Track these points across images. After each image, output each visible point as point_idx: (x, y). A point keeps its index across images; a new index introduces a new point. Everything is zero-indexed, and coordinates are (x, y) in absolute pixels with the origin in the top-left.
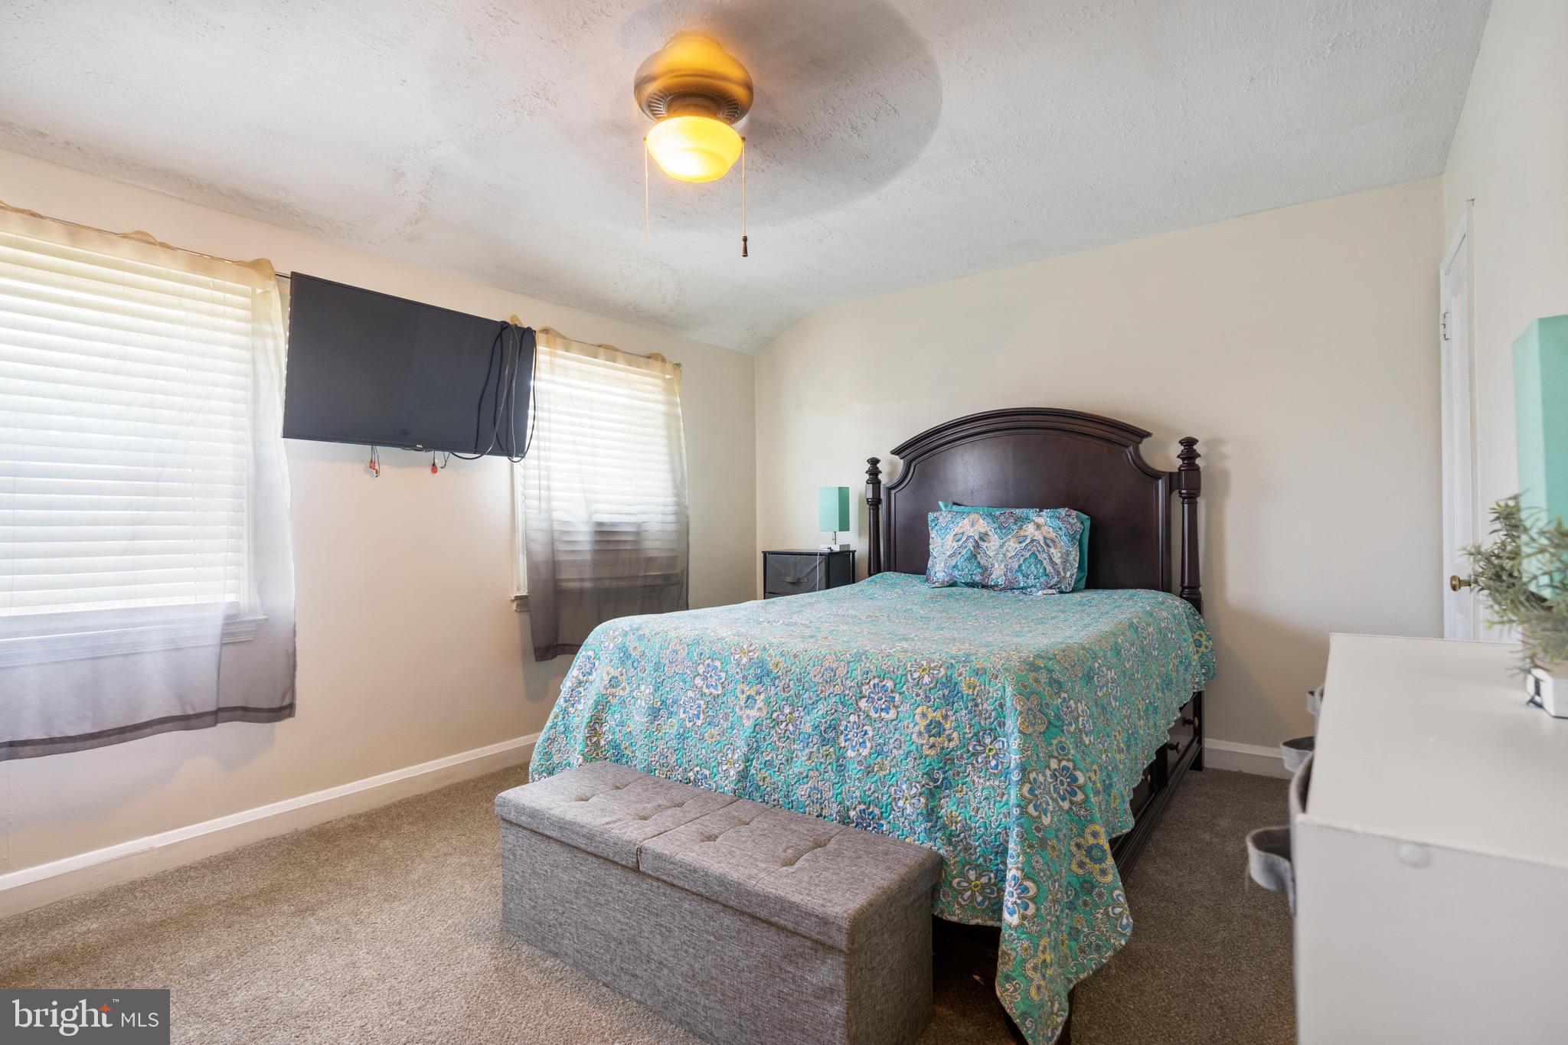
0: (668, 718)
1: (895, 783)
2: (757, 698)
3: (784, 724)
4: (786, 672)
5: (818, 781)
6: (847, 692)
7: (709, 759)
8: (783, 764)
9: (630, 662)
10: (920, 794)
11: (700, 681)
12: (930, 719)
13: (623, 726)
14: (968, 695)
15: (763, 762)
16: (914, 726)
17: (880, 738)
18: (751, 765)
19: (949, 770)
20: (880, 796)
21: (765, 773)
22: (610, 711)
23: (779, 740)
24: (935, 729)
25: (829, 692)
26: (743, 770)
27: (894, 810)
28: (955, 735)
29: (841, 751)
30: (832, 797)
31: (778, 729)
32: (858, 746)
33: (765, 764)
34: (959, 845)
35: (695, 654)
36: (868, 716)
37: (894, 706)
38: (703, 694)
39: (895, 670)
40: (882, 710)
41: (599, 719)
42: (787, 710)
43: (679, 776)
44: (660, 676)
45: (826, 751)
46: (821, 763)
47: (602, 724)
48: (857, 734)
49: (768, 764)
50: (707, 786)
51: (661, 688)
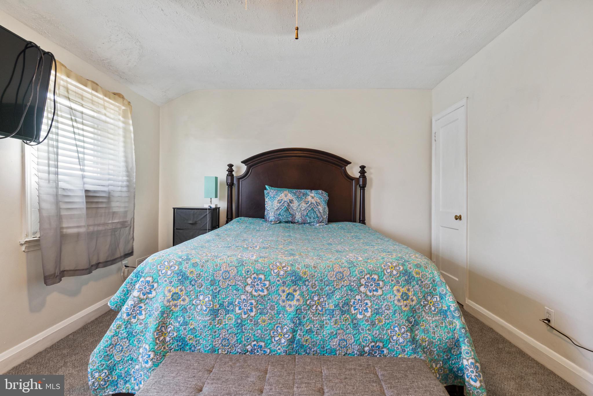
0: (226, 314)
1: (389, 328)
2: (294, 294)
3: (315, 306)
4: (312, 277)
5: (344, 335)
6: (352, 284)
7: (264, 335)
8: (319, 329)
9: (188, 281)
10: (407, 331)
11: (249, 288)
12: (401, 292)
13: (186, 325)
14: (417, 278)
15: (305, 331)
16: (394, 297)
17: (376, 305)
18: (296, 334)
19: (416, 316)
20: (382, 336)
21: (307, 337)
22: (173, 316)
23: (313, 316)
24: (405, 297)
25: (341, 285)
26: (291, 338)
27: (391, 342)
28: (414, 298)
29: (353, 316)
30: (354, 342)
31: (311, 310)
32: (363, 312)
33: (306, 332)
34: (428, 352)
35: (243, 272)
36: (366, 295)
37: (380, 288)
38: (253, 296)
39: (377, 269)
40: (374, 290)
41: (164, 324)
42: (316, 298)
43: (239, 350)
44: (216, 288)
45: (345, 317)
46: (344, 324)
47: (167, 326)
48: (362, 305)
49: (310, 331)
50: (262, 352)
51: (218, 296)
